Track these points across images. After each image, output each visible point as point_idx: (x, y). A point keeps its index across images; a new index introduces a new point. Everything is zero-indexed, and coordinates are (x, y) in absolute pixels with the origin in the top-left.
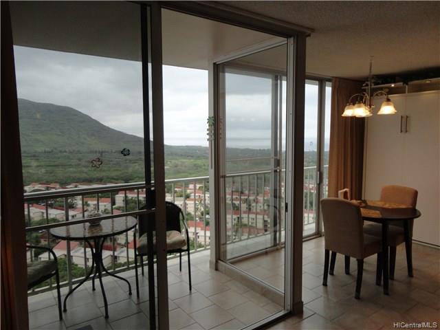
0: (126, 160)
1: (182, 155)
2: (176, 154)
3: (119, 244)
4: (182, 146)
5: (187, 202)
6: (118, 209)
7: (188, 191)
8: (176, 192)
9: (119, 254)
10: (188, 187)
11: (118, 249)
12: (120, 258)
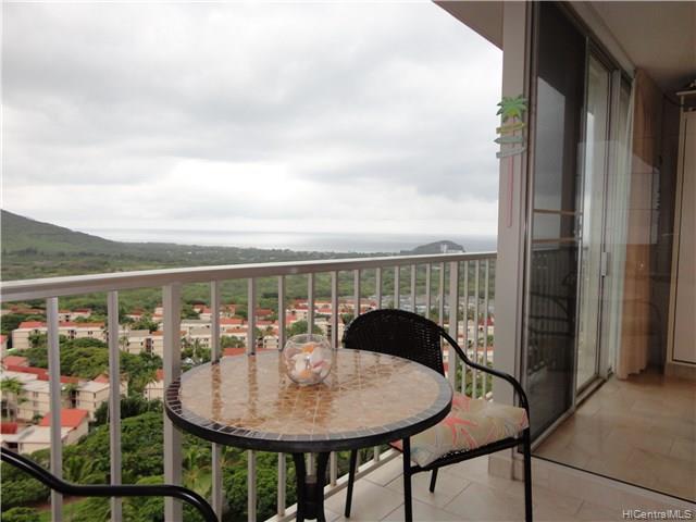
0: (35, 268)
1: (140, 259)
2: (131, 257)
3: (21, 421)
4: (142, 244)
5: (153, 338)
6: (19, 354)
7: (155, 319)
8: (132, 321)
9: (23, 438)
10: (153, 312)
11: (19, 429)
12: (25, 446)
